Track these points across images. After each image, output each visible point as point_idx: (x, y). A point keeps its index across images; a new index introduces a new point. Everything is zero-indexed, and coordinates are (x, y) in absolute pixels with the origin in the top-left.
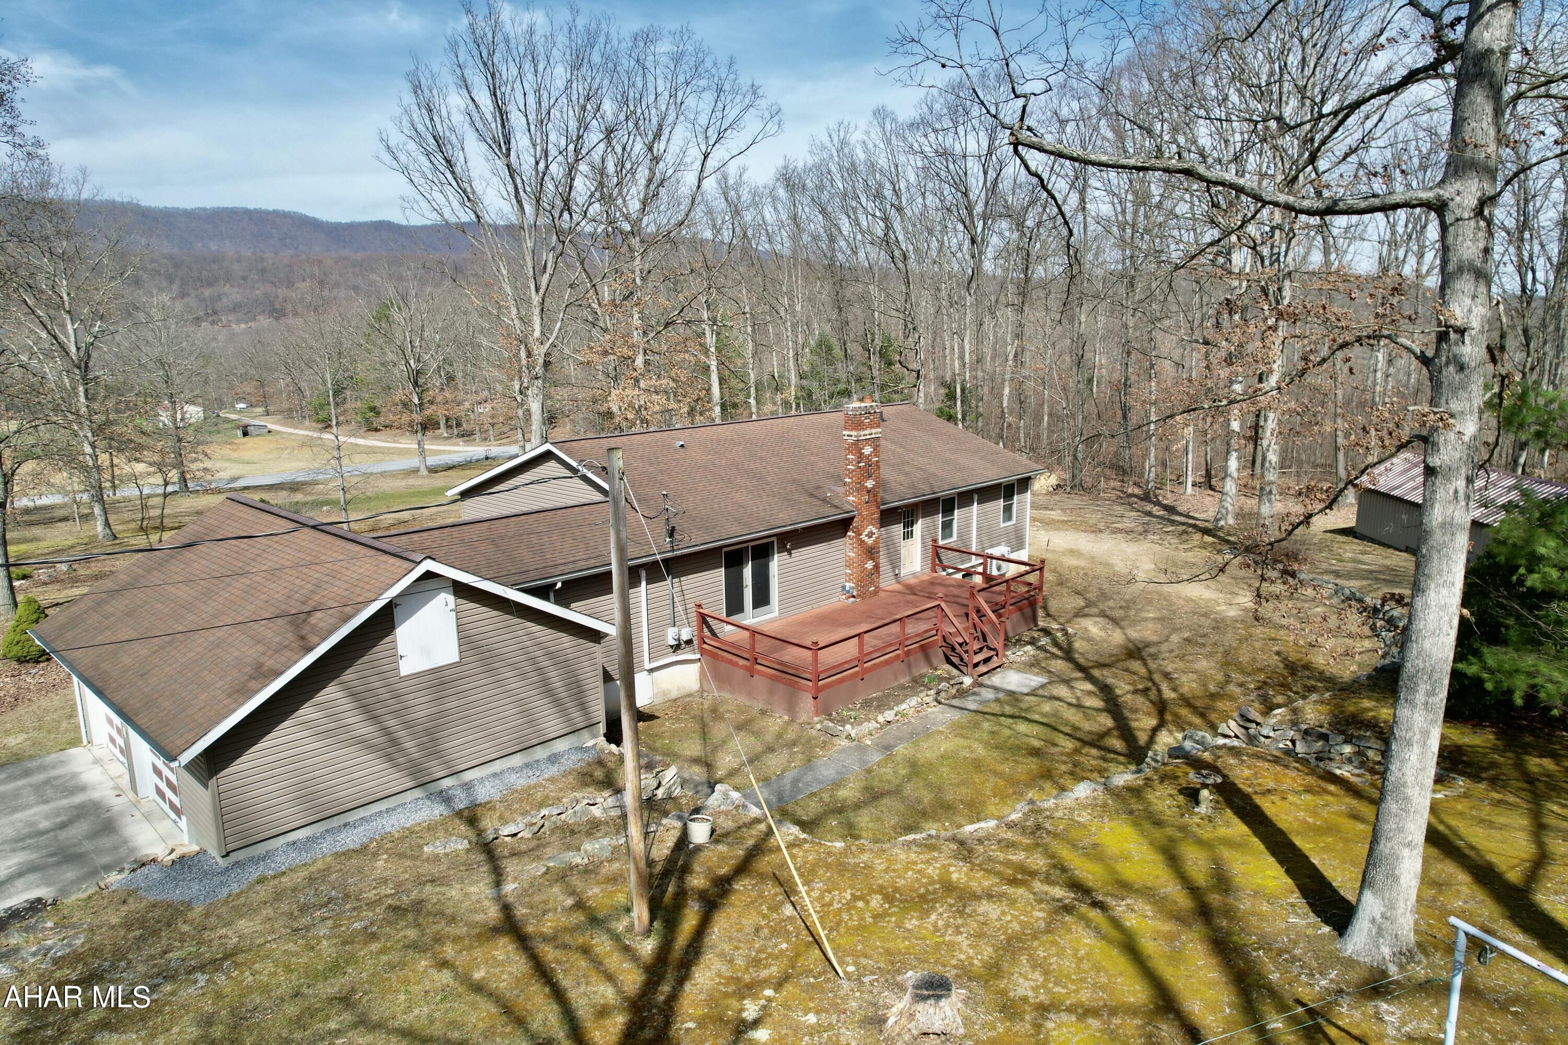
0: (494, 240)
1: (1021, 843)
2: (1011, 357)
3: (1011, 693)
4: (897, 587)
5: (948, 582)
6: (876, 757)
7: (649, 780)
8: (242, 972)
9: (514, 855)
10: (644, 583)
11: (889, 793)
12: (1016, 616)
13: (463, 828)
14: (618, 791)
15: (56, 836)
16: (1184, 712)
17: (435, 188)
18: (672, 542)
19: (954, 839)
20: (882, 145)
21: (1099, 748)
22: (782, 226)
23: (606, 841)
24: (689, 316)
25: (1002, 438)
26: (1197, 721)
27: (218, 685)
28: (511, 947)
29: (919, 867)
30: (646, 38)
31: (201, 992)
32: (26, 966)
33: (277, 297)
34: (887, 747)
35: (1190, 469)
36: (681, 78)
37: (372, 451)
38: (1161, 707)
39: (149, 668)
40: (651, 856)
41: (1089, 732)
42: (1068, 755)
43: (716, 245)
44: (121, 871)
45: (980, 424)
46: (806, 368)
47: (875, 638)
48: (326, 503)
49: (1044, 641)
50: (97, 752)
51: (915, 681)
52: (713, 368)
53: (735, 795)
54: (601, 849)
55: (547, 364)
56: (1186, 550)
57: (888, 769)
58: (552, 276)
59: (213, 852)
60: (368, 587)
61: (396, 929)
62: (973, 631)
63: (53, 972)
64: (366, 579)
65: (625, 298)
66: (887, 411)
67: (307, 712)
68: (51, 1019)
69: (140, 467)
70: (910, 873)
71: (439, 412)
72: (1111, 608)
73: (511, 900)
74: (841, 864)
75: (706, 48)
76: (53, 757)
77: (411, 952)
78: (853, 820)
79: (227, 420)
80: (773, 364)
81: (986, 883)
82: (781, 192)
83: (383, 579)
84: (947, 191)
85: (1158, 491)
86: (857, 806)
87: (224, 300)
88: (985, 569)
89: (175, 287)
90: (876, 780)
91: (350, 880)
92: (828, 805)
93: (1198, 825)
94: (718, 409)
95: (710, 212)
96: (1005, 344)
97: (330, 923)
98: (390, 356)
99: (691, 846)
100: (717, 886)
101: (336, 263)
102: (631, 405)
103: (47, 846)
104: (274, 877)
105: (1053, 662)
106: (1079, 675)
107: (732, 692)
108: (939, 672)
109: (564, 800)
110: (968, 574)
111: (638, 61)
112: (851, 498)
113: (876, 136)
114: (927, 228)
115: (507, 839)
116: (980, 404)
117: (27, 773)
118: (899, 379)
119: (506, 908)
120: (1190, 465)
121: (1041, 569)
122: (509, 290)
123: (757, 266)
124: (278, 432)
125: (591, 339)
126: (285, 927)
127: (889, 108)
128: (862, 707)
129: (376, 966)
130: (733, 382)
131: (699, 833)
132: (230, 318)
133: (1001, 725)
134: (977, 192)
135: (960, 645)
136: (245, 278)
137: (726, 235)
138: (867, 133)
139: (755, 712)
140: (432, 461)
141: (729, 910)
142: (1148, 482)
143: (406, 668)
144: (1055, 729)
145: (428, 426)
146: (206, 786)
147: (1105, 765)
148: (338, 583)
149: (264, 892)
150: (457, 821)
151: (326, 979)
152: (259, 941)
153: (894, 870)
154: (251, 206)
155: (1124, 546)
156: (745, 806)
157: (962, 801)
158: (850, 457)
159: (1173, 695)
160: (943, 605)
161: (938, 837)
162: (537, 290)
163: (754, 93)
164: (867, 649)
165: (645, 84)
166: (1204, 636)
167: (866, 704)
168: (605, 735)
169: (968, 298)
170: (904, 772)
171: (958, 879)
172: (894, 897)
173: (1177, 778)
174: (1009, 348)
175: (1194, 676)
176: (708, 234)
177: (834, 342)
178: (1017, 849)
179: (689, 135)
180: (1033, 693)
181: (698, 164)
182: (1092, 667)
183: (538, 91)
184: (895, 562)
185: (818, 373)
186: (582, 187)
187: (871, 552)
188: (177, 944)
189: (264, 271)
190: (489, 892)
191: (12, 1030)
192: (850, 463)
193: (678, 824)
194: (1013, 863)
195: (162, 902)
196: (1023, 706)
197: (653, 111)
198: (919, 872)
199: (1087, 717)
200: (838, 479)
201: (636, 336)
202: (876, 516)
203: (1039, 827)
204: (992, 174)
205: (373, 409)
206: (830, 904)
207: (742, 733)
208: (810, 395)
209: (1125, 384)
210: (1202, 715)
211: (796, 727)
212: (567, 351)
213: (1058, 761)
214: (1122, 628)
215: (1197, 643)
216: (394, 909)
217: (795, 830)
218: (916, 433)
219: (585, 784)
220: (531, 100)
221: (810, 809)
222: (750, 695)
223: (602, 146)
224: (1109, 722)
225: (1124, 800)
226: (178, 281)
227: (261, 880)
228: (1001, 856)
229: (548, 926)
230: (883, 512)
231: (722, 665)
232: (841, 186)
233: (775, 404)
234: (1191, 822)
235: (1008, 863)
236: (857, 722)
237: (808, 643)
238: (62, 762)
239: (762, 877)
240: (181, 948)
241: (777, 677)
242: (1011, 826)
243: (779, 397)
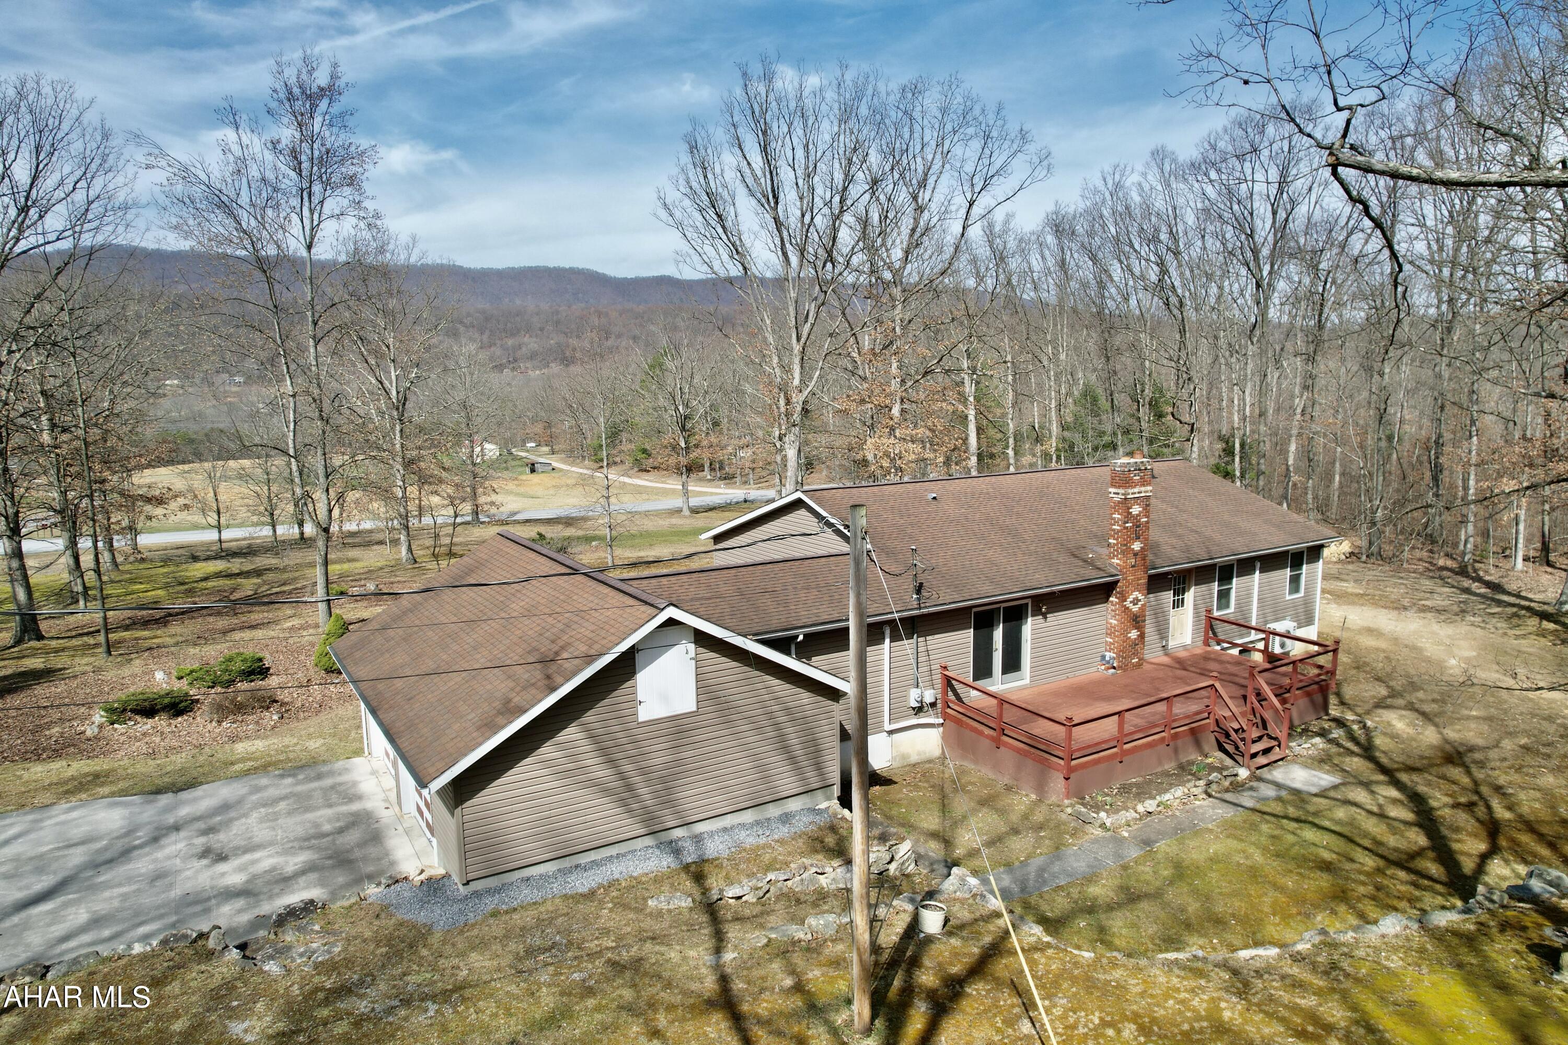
0: (760, 292)
1: (1311, 984)
2: (1299, 411)
3: (1296, 792)
4: (1165, 660)
5: (1224, 658)
6: (1134, 853)
7: (879, 853)
8: (467, 1008)
9: (737, 919)
10: (887, 641)
11: (1147, 896)
12: (1303, 702)
13: (689, 884)
14: (849, 862)
15: (334, 840)
16: (1525, 838)
17: (707, 242)
18: (919, 599)
19: (1224, 965)
20: (1159, 188)
21: (1409, 870)
22: (1048, 273)
23: (831, 918)
24: (947, 363)
25: (1286, 498)
26: (1545, 852)
27: (470, 717)
28: (724, 1025)
29: (1183, 995)
30: (915, 90)
31: (429, 1022)
32: (293, 966)
33: (568, 346)
34: (1147, 842)
35: (1521, 541)
36: (949, 127)
37: (639, 490)
38: (1493, 829)
39: (414, 693)
40: (879, 942)
41: (1396, 850)
42: (1368, 874)
43: (979, 296)
44: (379, 884)
45: (1261, 483)
46: (1070, 419)
47: (1137, 716)
48: (594, 538)
49: (1337, 733)
50: (376, 764)
51: (1182, 767)
52: (971, 418)
53: (973, 881)
54: (826, 926)
55: (805, 411)
56: (1517, 637)
57: (1147, 869)
58: (813, 325)
59: (456, 878)
60: (612, 630)
61: (613, 987)
62: (1252, 717)
63: (313, 976)
64: (612, 622)
65: (885, 348)
66: (1158, 467)
67: (547, 750)
68: (304, 1025)
69: (435, 500)
70: (1171, 1002)
71: (705, 456)
72: (1421, 701)
73: (729, 970)
74: (1088, 978)
75: (974, 95)
76: (340, 764)
77: (624, 1014)
78: (1105, 923)
79: (516, 458)
80: (1035, 414)
81: (1267, 1031)
82: (1050, 239)
83: (627, 623)
84: (1229, 233)
85: (1477, 565)
86: (1110, 908)
87: (524, 349)
88: (1266, 646)
89: (485, 337)
90: (1133, 879)
91: (575, 926)
92: (1076, 902)
93: (1561, 1000)
94: (974, 459)
95: (974, 261)
96: (1292, 397)
97: (551, 969)
98: (662, 402)
99: (922, 935)
100: (947, 986)
101: (621, 315)
102: (887, 454)
103: (326, 849)
104: (507, 912)
105: (1348, 759)
106: (1382, 777)
107: (976, 762)
108: (1210, 760)
109: (792, 865)
110: (1245, 650)
111: (905, 113)
112: (1115, 561)
113: (1153, 178)
114: (1206, 273)
115: (731, 901)
116: (1262, 461)
117: (319, 777)
118: (1170, 433)
119: (724, 980)
120: (1521, 537)
121: (1335, 651)
122: (771, 340)
123: (1021, 315)
124: (561, 470)
125: (850, 387)
126: (511, 967)
127: (1170, 148)
128: (1120, 793)
129: (590, 1023)
130: (992, 432)
131: (932, 922)
132: (528, 365)
133: (1283, 828)
134: (1263, 234)
135: (1236, 731)
136: (542, 329)
137: (990, 282)
138: (1144, 175)
139: (999, 787)
140: (694, 502)
141: (959, 1017)
142: (1464, 554)
143: (644, 714)
144: (1351, 840)
145: (692, 468)
146: (453, 814)
147: (1417, 893)
148: (586, 624)
149: (496, 928)
150: (683, 875)
151: (541, 1030)
152: (486, 977)
153: (1152, 996)
154: (551, 265)
155: (1435, 627)
156: (983, 896)
157: (1233, 916)
158: (1116, 516)
159: (1508, 815)
160: (1217, 685)
161: (1205, 960)
162: (798, 339)
163: (1023, 138)
164: (1128, 728)
165: (912, 132)
166: (1549, 744)
167: (1125, 789)
168: (839, 798)
169: (1250, 347)
170: (1166, 873)
171: (1231, 1019)
172: (1150, 1029)
173: (1524, 929)
174: (1297, 401)
175: (1538, 795)
176: (971, 283)
177: (1100, 391)
178: (1306, 990)
179: (955, 183)
180: (1322, 794)
181: (963, 212)
182: (1398, 770)
183: (806, 146)
184: (1163, 632)
185: (1082, 424)
186: (846, 237)
187: (1137, 621)
188: (415, 967)
189: (558, 323)
190: (709, 959)
191: (270, 1031)
192: (1116, 522)
193: (910, 908)
194: (1301, 1009)
195: (407, 921)
196: (1311, 808)
197: (919, 160)
198: (1182, 1002)
199: (1394, 831)
200: (1102, 539)
201: (895, 384)
202: (1144, 581)
203: (1334, 966)
204: (1282, 215)
205: (644, 451)
206: (1074, 1027)
207: (985, 810)
208: (1072, 446)
209: (1437, 442)
210: (1552, 846)
211: (1044, 808)
212: (826, 399)
213: (1355, 881)
214: (1436, 725)
215: (1537, 753)
216: (613, 964)
217: (1037, 930)
218: (1191, 492)
219: (816, 851)
220: (800, 153)
221: (1058, 905)
222: (996, 767)
223: (867, 196)
224: (1422, 840)
225: (1449, 947)
226: (487, 333)
227: (495, 914)
228: (1286, 997)
229: (763, 1008)
230: (1152, 578)
231: (968, 732)
232: (1113, 230)
233: (1034, 455)
234: (1549, 993)
235: (1295, 1009)
236: (1113, 810)
237: (1061, 717)
238: (347, 769)
239: (998, 982)
240: (418, 972)
241: (1024, 751)
242: (1298, 958)
243: (1038, 448)
